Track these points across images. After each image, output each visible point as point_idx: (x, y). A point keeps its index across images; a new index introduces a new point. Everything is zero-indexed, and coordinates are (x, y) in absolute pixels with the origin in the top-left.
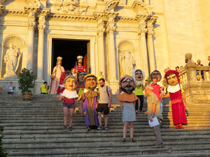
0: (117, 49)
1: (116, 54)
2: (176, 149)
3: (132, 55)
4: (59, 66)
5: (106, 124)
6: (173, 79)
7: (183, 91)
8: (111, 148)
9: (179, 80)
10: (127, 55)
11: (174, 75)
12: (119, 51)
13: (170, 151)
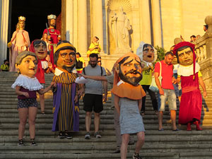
0: (106, 7)
1: (104, 15)
2: (185, 154)
3: (128, 16)
4: (21, 30)
5: (97, 128)
6: (186, 55)
7: (200, 75)
8: (92, 152)
9: (195, 57)
10: (120, 16)
11: (189, 49)
12: (109, 11)
13: (177, 157)
